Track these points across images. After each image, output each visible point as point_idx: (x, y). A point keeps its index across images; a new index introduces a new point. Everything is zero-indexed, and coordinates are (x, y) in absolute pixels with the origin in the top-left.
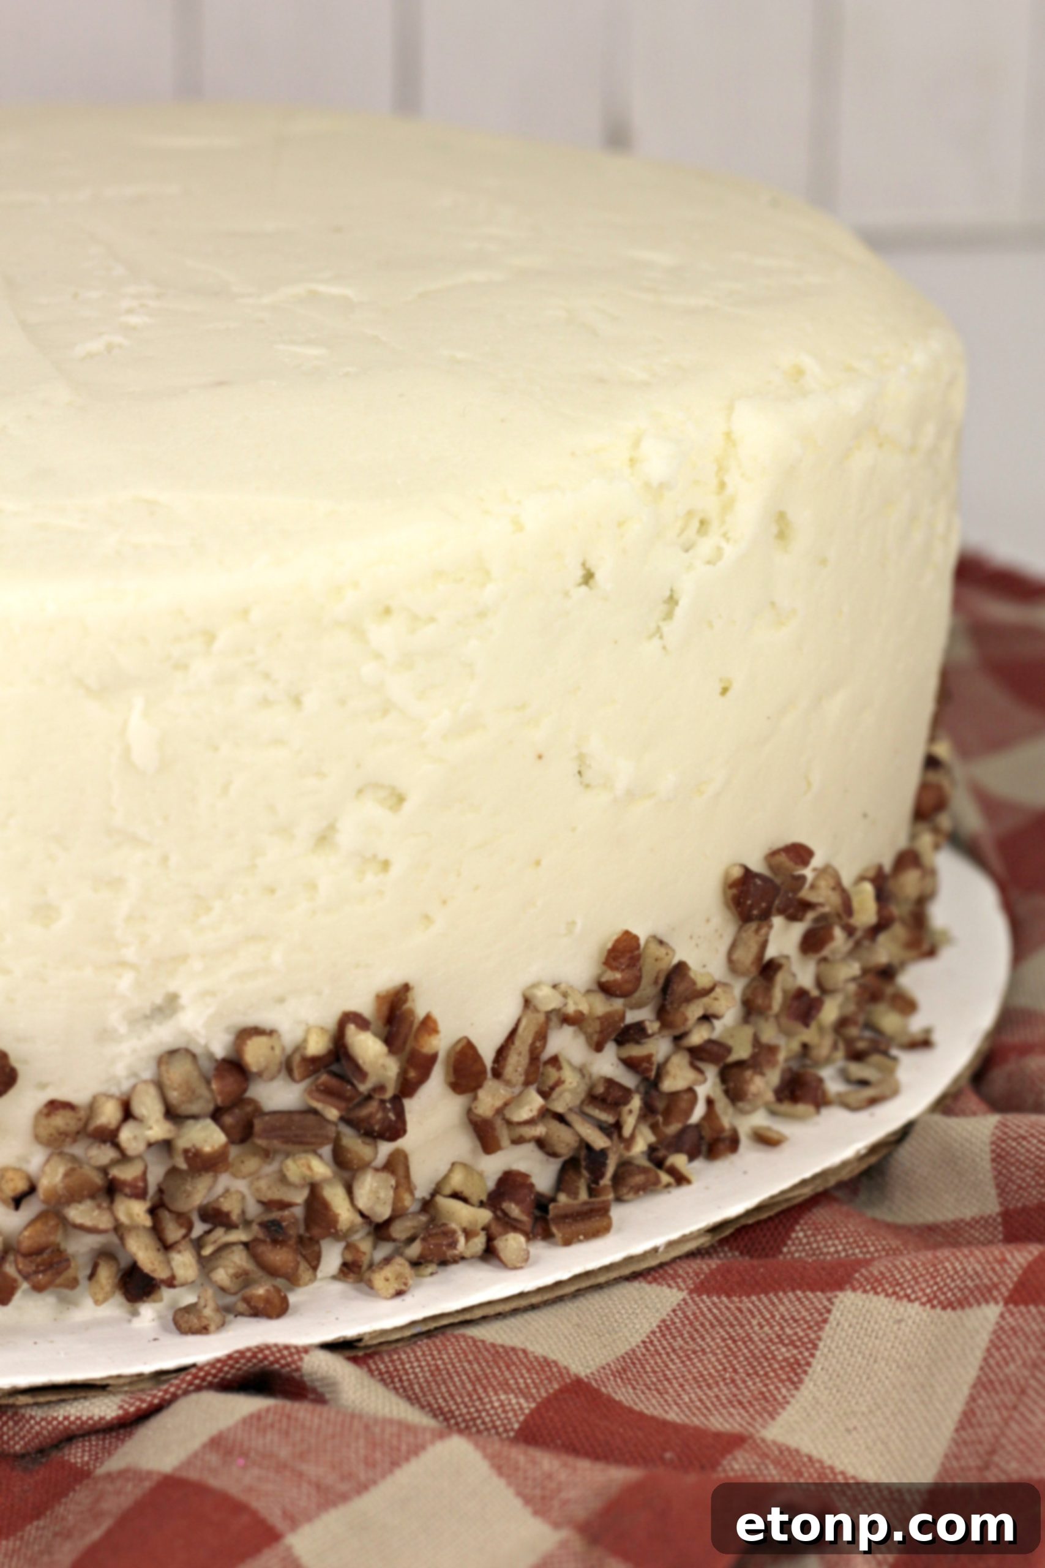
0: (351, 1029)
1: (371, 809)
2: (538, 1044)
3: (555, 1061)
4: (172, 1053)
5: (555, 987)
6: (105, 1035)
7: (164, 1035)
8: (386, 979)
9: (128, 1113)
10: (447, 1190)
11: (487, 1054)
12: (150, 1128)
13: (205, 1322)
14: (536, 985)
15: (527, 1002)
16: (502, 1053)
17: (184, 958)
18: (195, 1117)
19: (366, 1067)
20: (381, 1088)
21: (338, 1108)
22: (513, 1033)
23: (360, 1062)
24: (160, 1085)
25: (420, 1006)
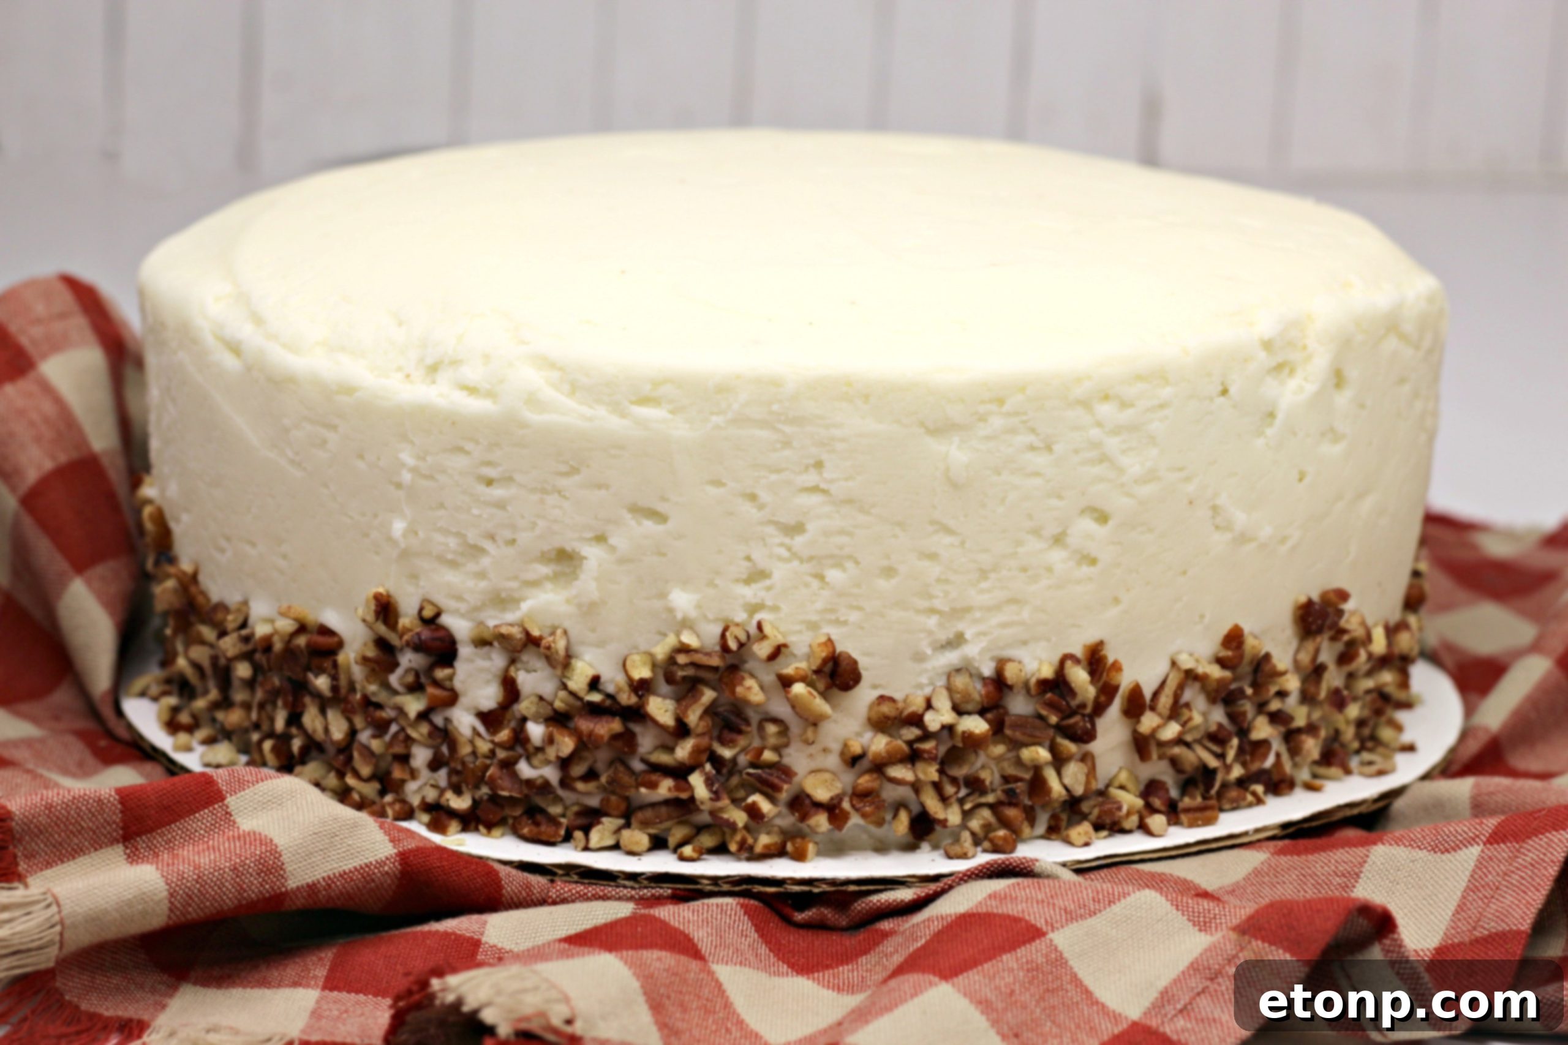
0: (1069, 664)
1: (1087, 524)
2: (1179, 692)
3: (1187, 705)
4: (958, 671)
5: (1191, 655)
6: (919, 658)
7: (952, 658)
8: (1090, 636)
9: (929, 705)
10: (1116, 783)
11: (1148, 693)
12: (943, 715)
13: (965, 850)
14: (1179, 652)
15: (1174, 664)
16: (1156, 695)
17: (968, 610)
18: (969, 713)
19: (1077, 690)
20: (1083, 706)
21: (1057, 716)
22: (1163, 684)
23: (1073, 685)
24: (949, 689)
25: (1111, 655)
